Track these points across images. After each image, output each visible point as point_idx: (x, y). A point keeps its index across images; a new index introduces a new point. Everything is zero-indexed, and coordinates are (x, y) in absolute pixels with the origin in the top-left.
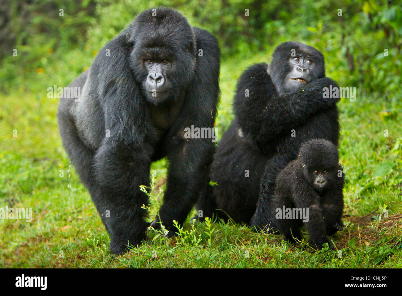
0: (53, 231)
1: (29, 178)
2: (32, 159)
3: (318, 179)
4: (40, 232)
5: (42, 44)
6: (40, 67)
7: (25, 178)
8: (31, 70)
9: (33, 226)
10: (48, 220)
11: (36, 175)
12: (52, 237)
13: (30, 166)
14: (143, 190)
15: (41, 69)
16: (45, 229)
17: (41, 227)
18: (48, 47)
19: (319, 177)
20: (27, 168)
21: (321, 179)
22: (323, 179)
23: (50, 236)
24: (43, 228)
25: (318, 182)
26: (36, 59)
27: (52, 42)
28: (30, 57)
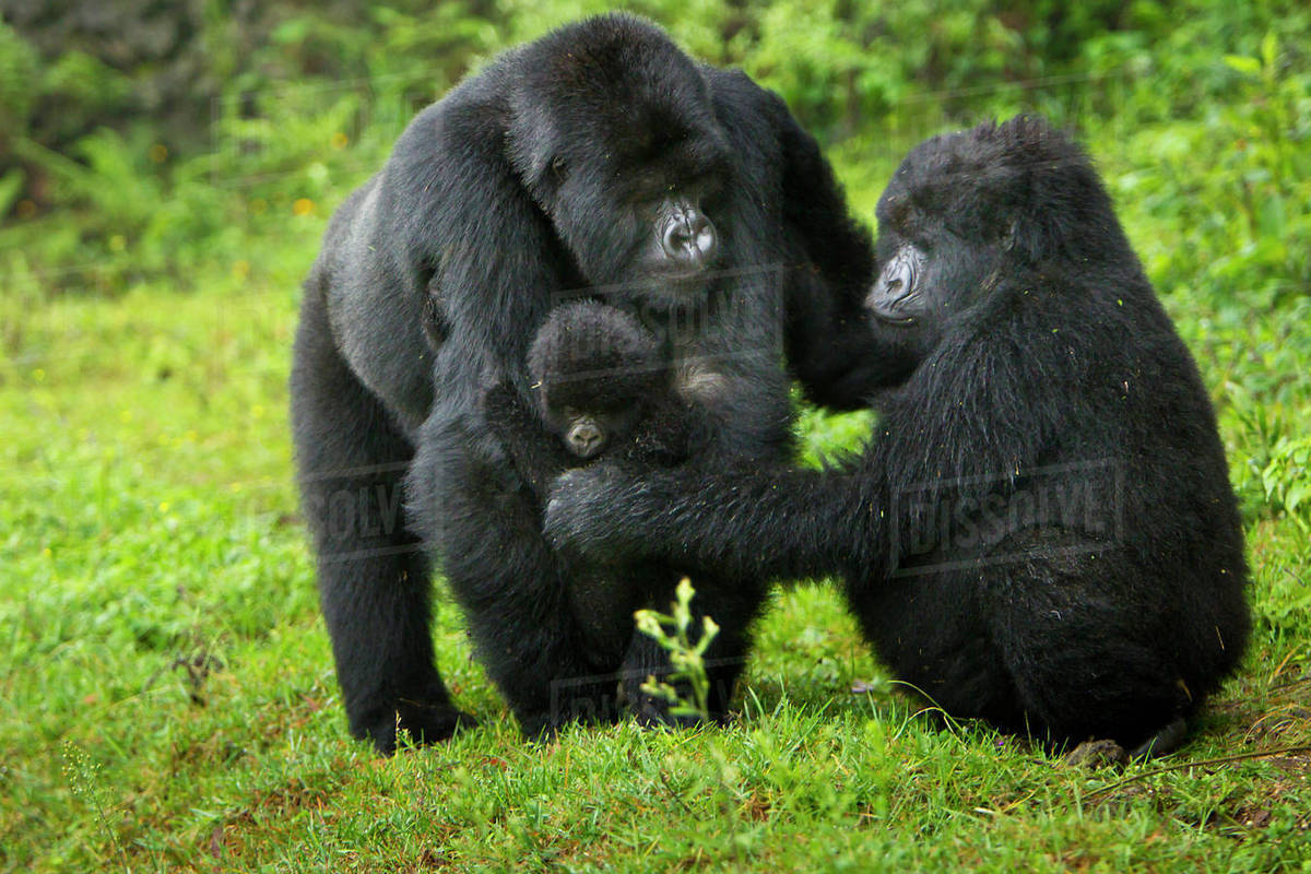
0: (340, 767)
1: (260, 583)
2: (272, 517)
3: (576, 430)
4: (294, 774)
5: (311, 115)
6: (303, 192)
7: (247, 584)
8: (271, 205)
9: (272, 752)
10: (324, 730)
11: (283, 573)
12: (337, 789)
13: (265, 542)
14: (650, 626)
15: (306, 203)
16: (311, 763)
17: (299, 757)
18: (329, 127)
19: (583, 423)
20: (256, 550)
21: (587, 431)
22: (593, 429)
23: (330, 787)
24: (306, 758)
25: (578, 437)
26: (291, 165)
27: (346, 106)
28: (268, 158)
